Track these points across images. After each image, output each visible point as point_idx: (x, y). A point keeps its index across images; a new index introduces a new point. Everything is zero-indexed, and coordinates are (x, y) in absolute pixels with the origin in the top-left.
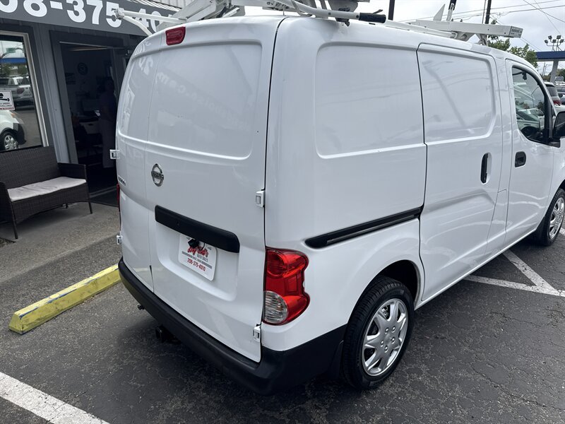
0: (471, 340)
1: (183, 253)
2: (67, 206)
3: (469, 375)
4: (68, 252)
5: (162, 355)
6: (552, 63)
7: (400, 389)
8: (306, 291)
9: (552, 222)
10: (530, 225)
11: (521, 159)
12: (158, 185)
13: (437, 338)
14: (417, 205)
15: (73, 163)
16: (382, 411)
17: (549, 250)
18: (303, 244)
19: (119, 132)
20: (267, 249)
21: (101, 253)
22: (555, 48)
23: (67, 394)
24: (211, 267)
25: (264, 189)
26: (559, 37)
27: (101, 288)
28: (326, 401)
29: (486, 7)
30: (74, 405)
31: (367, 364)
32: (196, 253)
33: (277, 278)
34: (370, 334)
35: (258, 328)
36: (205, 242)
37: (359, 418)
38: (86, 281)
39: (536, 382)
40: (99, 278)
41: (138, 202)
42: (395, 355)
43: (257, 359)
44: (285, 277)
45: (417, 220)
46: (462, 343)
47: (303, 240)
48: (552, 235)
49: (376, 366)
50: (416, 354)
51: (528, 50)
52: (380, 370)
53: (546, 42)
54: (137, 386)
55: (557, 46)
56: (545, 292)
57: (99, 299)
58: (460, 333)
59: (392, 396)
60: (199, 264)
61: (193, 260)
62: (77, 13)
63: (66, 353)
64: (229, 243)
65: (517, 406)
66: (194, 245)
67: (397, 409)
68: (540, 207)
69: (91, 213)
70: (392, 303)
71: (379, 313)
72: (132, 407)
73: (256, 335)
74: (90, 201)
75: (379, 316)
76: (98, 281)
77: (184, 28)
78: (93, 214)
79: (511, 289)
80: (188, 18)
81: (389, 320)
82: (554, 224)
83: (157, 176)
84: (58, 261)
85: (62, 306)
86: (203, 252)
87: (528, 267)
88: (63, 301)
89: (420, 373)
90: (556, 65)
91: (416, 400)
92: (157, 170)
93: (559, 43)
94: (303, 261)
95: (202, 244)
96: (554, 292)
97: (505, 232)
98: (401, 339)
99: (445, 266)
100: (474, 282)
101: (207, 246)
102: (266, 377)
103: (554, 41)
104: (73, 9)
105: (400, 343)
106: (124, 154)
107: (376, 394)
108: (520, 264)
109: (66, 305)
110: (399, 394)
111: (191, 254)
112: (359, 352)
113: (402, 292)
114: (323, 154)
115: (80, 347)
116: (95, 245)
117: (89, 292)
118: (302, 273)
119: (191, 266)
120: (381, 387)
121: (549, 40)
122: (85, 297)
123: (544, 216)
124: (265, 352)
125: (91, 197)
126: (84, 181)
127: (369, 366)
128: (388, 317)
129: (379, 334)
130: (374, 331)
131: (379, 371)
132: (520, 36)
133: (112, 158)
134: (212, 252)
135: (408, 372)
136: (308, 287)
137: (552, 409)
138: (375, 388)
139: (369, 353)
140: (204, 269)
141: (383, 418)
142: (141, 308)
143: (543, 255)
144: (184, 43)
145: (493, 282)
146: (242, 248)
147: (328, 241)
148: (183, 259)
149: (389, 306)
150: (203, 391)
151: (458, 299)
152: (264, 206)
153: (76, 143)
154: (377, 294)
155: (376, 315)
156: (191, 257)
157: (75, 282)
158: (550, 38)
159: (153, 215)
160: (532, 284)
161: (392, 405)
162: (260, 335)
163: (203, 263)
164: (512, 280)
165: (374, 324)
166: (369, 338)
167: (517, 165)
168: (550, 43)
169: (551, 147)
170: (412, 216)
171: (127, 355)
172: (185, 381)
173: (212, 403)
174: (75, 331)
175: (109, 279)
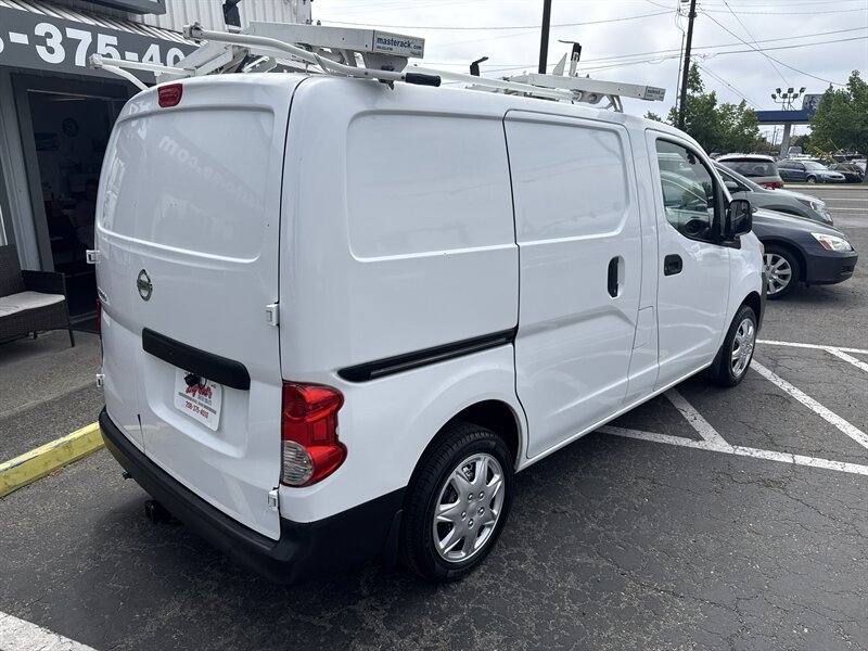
0: (602, 514)
1: (180, 394)
2: (35, 337)
3: (590, 561)
4: (31, 403)
5: (159, 545)
6: (782, 127)
7: (491, 582)
8: (341, 439)
9: (734, 353)
10: (700, 356)
11: (673, 264)
12: (146, 299)
13: (555, 512)
14: (509, 325)
15: (46, 270)
16: (462, 611)
17: (733, 394)
18: (335, 376)
19: (99, 225)
20: (285, 383)
21: (82, 404)
22: (786, 105)
23: (12, 603)
24: (215, 412)
25: (278, 303)
26: (791, 91)
27: (77, 453)
28: (387, 600)
29: (685, 47)
30: (21, 618)
31: (442, 545)
32: (197, 393)
33: (299, 422)
34: (444, 502)
35: (274, 493)
36: (207, 378)
37: (429, 620)
38: (54, 443)
39: (678, 566)
40: (75, 440)
41: (122, 325)
42: (487, 533)
43: (276, 536)
44: (309, 420)
45: (510, 345)
46: (589, 518)
47: (334, 370)
48: (737, 371)
49: (457, 548)
50: (523, 533)
51: (745, 108)
52: (464, 554)
53: (774, 97)
54: (117, 589)
55: (789, 103)
56: (714, 449)
57: (74, 470)
58: (588, 505)
59: (480, 590)
60: (201, 408)
61: (193, 404)
62: (51, 50)
63: (16, 547)
64: (236, 377)
65: (646, 598)
66: (192, 382)
67: (483, 607)
68: (714, 332)
69: (73, 345)
70: (479, 459)
71: (458, 473)
72: (107, 617)
73: (271, 501)
74: (71, 328)
75: (458, 476)
76: (73, 444)
77: (181, 85)
78: (76, 347)
79: (670, 446)
80: (197, 67)
81: (473, 483)
82: (738, 355)
83: (145, 286)
84: (14, 417)
85: (14, 480)
86: (205, 392)
87: (699, 416)
88: (17, 473)
89: (523, 558)
90: (787, 130)
91: (512, 594)
92: (144, 278)
93: (791, 100)
94: (337, 399)
95: (203, 381)
96: (727, 448)
97: (657, 365)
98: (495, 512)
99: (561, 410)
100: (620, 437)
101: (209, 384)
102: (287, 559)
103: (785, 96)
104: (44, 44)
105: (493, 517)
106: (107, 257)
107: (459, 588)
108: (689, 412)
109: (21, 480)
110: (490, 588)
111: (190, 395)
112: (427, 527)
113: (493, 444)
114: (360, 257)
115: (37, 537)
116: (75, 392)
117: (58, 460)
118: (334, 416)
119: (190, 412)
120: (468, 580)
121: (777, 95)
122: (51, 467)
123: (722, 343)
124: (286, 525)
125: (73, 322)
126: (62, 298)
127: (446, 547)
128: (472, 479)
129: (458, 502)
130: (452, 498)
131: (462, 556)
132: (662, 99)
133: (88, 262)
134: (216, 390)
135: (509, 558)
136: (343, 434)
137: (691, 600)
138: (458, 579)
139: (444, 529)
140: (206, 415)
141: (463, 620)
142: (127, 476)
143: (723, 400)
144: (180, 105)
145: (647, 436)
146: (254, 384)
147: (373, 373)
148: (180, 402)
149: (474, 464)
150: (214, 592)
151: (594, 459)
152: (278, 325)
153: (52, 242)
154: (454, 447)
155: (453, 475)
156: (190, 399)
157: (37, 445)
158: (779, 91)
159: (139, 341)
160: (699, 438)
161: (480, 601)
162: (278, 502)
163: (205, 407)
164: (674, 433)
165: (451, 488)
166: (443, 507)
167: (667, 273)
168: (779, 99)
169: (726, 249)
170: (504, 340)
171: (108, 547)
172: (190, 579)
173: (224, 608)
174: (32, 515)
175: (90, 441)
